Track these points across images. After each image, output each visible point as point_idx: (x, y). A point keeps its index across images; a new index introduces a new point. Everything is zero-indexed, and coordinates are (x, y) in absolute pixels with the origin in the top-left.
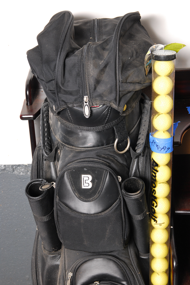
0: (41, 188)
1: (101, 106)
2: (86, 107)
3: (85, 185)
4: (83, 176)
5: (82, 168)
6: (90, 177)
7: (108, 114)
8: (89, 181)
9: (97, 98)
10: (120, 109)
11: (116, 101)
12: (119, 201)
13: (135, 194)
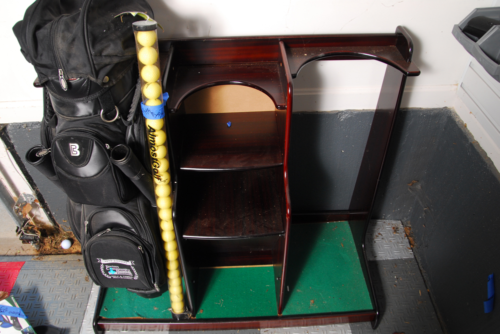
0: (38, 154)
1: (78, 79)
2: (62, 79)
3: (74, 152)
4: (71, 144)
5: (70, 137)
6: (78, 146)
7: (88, 86)
8: (77, 150)
9: (72, 71)
10: (99, 82)
11: (93, 74)
12: (109, 166)
13: (120, 161)
